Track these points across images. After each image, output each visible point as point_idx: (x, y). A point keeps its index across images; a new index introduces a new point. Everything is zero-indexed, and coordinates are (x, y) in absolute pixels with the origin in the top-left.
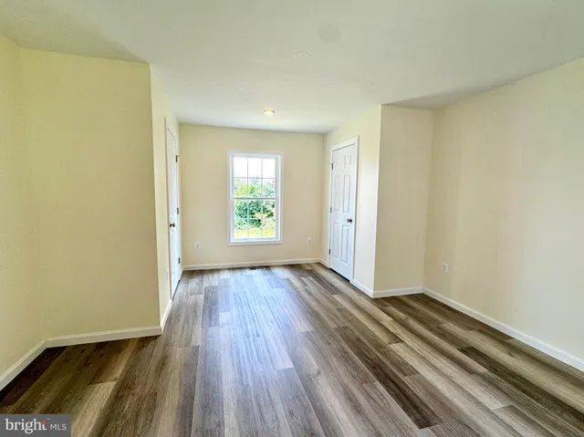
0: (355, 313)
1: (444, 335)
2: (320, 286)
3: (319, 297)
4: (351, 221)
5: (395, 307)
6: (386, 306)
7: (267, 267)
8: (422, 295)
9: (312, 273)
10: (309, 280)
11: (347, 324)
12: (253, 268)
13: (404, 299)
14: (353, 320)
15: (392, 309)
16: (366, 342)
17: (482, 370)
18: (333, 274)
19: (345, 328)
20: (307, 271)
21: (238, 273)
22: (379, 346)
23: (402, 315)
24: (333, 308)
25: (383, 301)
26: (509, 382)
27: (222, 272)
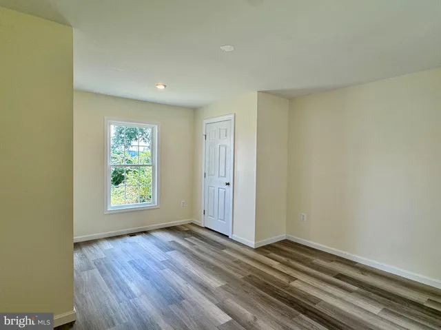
0: (249, 262)
1: (319, 268)
2: (206, 244)
3: (212, 253)
4: (228, 184)
5: (274, 253)
6: (268, 253)
7: (146, 232)
8: (286, 240)
9: (191, 233)
10: (192, 240)
11: (250, 273)
12: (132, 235)
13: (277, 245)
14: (251, 269)
15: (273, 254)
16: (271, 284)
17: (356, 288)
18: (210, 231)
19: (250, 276)
20: (187, 231)
21: (119, 241)
22: (284, 286)
23: (284, 259)
24: (230, 262)
25: (263, 250)
26: (374, 293)
27: (101, 243)
